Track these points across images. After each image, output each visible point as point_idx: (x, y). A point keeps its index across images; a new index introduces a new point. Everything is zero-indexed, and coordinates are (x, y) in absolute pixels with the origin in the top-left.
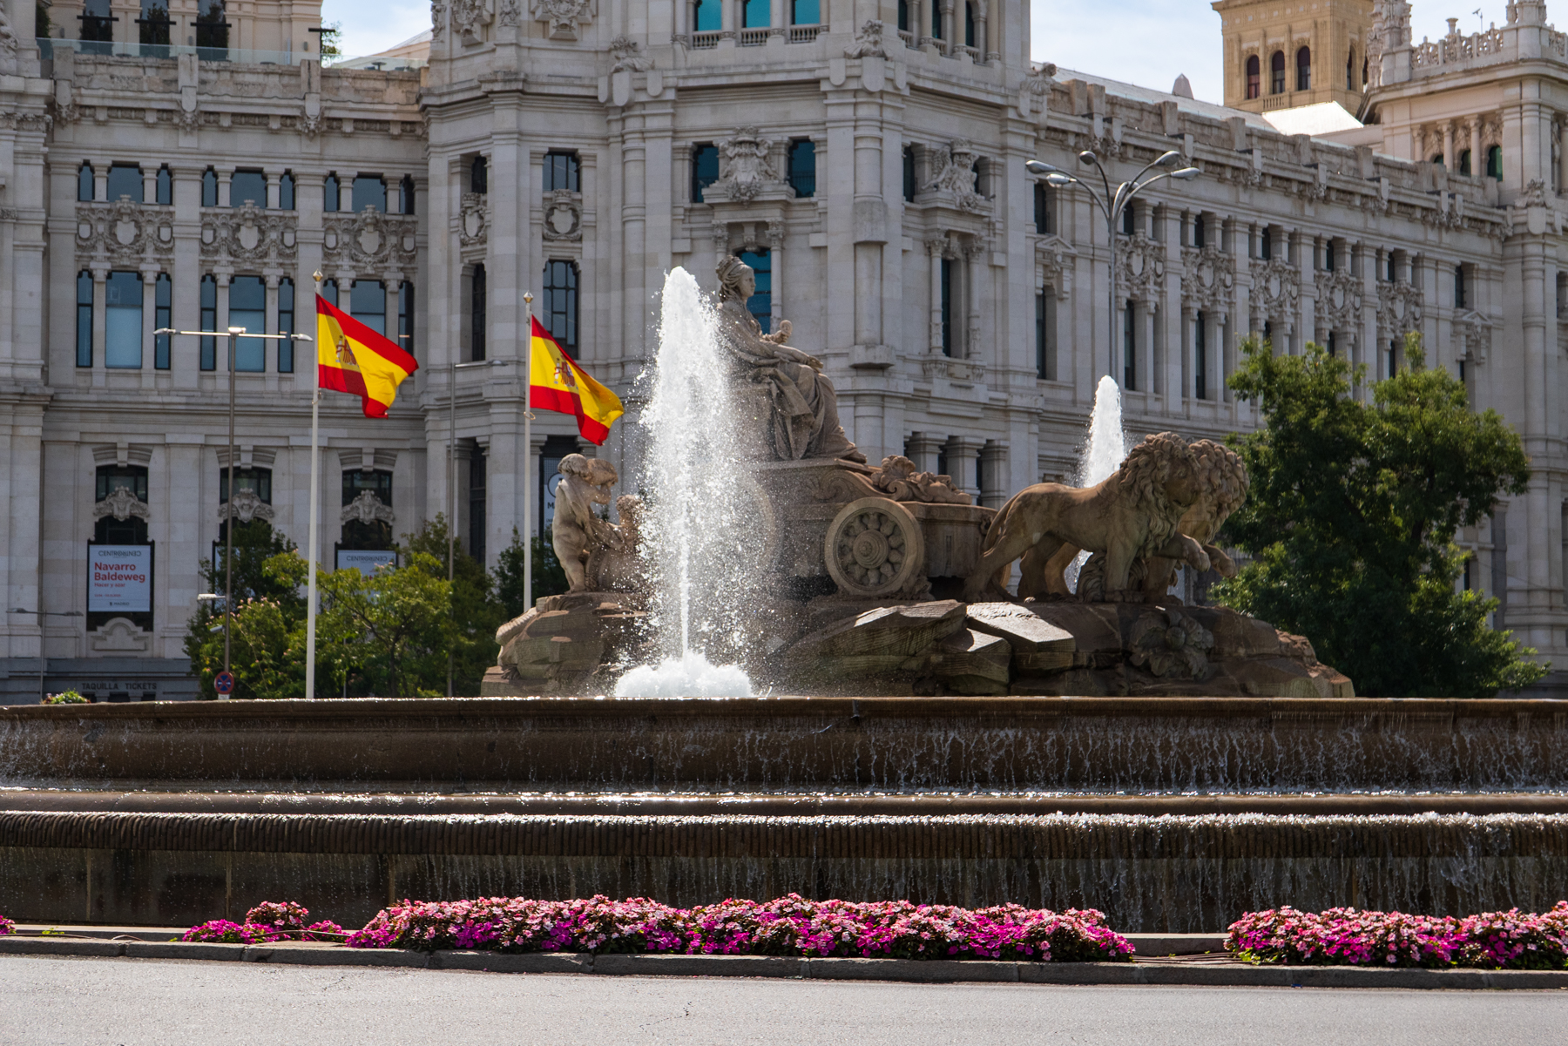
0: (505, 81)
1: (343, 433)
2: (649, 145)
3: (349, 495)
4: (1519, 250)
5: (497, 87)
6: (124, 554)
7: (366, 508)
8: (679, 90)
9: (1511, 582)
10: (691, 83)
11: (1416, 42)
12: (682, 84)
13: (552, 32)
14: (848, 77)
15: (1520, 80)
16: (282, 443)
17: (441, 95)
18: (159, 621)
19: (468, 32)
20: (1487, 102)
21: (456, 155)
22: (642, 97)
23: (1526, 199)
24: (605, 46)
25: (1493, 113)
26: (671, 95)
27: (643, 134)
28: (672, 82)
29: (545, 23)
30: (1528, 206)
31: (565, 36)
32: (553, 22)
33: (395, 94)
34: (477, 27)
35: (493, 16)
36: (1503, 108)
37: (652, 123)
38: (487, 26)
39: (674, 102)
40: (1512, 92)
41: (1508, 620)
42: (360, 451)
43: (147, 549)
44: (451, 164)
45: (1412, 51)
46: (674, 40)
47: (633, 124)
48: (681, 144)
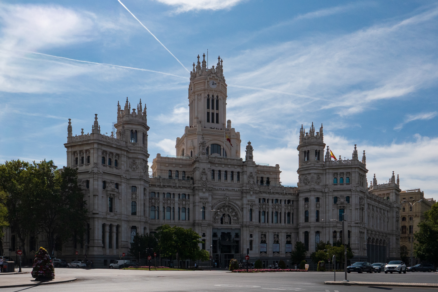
0: (313, 189)
1: (287, 230)
2: (329, 197)
3: (287, 238)
4: (392, 209)
5: (312, 190)
6: (264, 245)
7: (289, 239)
8: (333, 190)
9: (390, 247)
10: (335, 190)
11: (378, 184)
12: (334, 190)
13: (317, 183)
14: (355, 189)
15: (393, 189)
16: (280, 232)
17: (302, 191)
18: (268, 252)
19: (306, 183)
20: (388, 192)
21: (304, 198)
22: (329, 191)
23: (394, 203)
24: (322, 185)
25: (389, 193)
26: (332, 191)
27: (329, 196)
28: (333, 189)
29: (316, 182)
30: (394, 204)
31: (318, 184)
32: (317, 182)
33: (292, 190)
34: (307, 182)
35: (310, 181)
36: (390, 193)
37: (330, 194)
38: (309, 182)
39: (332, 192)
40: (392, 191)
41: (390, 252)
42: (288, 232)
43: (266, 244)
44: (303, 199)
45: (377, 185)
46: (332, 184)
47: (327, 194)
48: (333, 197)
